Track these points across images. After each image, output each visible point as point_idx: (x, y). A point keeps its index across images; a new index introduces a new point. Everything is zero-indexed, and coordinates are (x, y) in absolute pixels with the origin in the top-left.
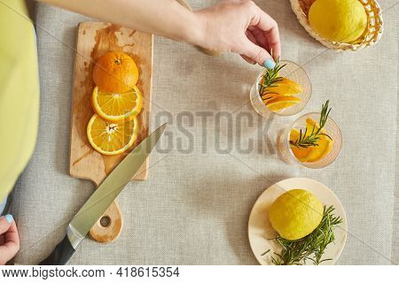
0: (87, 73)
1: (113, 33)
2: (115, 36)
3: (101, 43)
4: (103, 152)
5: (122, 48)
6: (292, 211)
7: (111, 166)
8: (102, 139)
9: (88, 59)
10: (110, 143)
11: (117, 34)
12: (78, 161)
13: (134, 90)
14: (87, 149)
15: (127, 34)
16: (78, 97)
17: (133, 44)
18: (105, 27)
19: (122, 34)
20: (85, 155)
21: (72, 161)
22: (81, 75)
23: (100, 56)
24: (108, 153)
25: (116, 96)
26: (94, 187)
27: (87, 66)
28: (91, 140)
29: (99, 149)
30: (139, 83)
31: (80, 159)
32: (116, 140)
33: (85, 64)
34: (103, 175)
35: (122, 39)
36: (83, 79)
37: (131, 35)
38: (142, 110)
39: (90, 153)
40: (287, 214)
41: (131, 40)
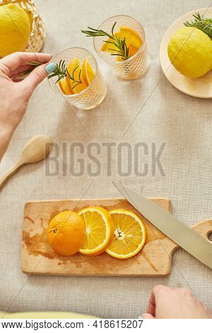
0: (69, 262)
1: (31, 239)
2: (34, 237)
3: (40, 250)
4: (143, 242)
5: (44, 230)
6: (187, 53)
7: (157, 233)
8: (130, 244)
9: (56, 261)
10: (134, 235)
11: (32, 235)
12: (153, 267)
13: (82, 215)
14: (141, 258)
15: (32, 226)
16: (91, 269)
17: (42, 220)
18: (26, 247)
19: (31, 231)
20: (148, 260)
21: (154, 273)
22: (70, 267)
23: (52, 251)
24: (144, 236)
25: (88, 230)
26: (178, 249)
27: (62, 262)
28: (131, 254)
29: (140, 246)
30: (76, 210)
31: (151, 264)
32: (131, 230)
33: (59, 264)
34: (166, 241)
35: (36, 230)
36: (74, 265)
37: (33, 222)
38: (101, 206)
39: (145, 255)
40: (190, 57)
41: (38, 222)
